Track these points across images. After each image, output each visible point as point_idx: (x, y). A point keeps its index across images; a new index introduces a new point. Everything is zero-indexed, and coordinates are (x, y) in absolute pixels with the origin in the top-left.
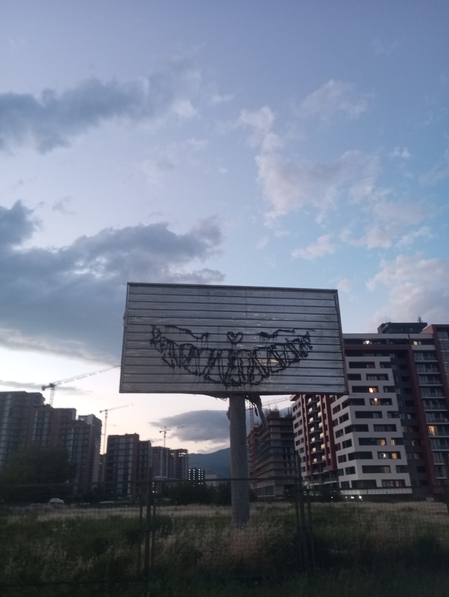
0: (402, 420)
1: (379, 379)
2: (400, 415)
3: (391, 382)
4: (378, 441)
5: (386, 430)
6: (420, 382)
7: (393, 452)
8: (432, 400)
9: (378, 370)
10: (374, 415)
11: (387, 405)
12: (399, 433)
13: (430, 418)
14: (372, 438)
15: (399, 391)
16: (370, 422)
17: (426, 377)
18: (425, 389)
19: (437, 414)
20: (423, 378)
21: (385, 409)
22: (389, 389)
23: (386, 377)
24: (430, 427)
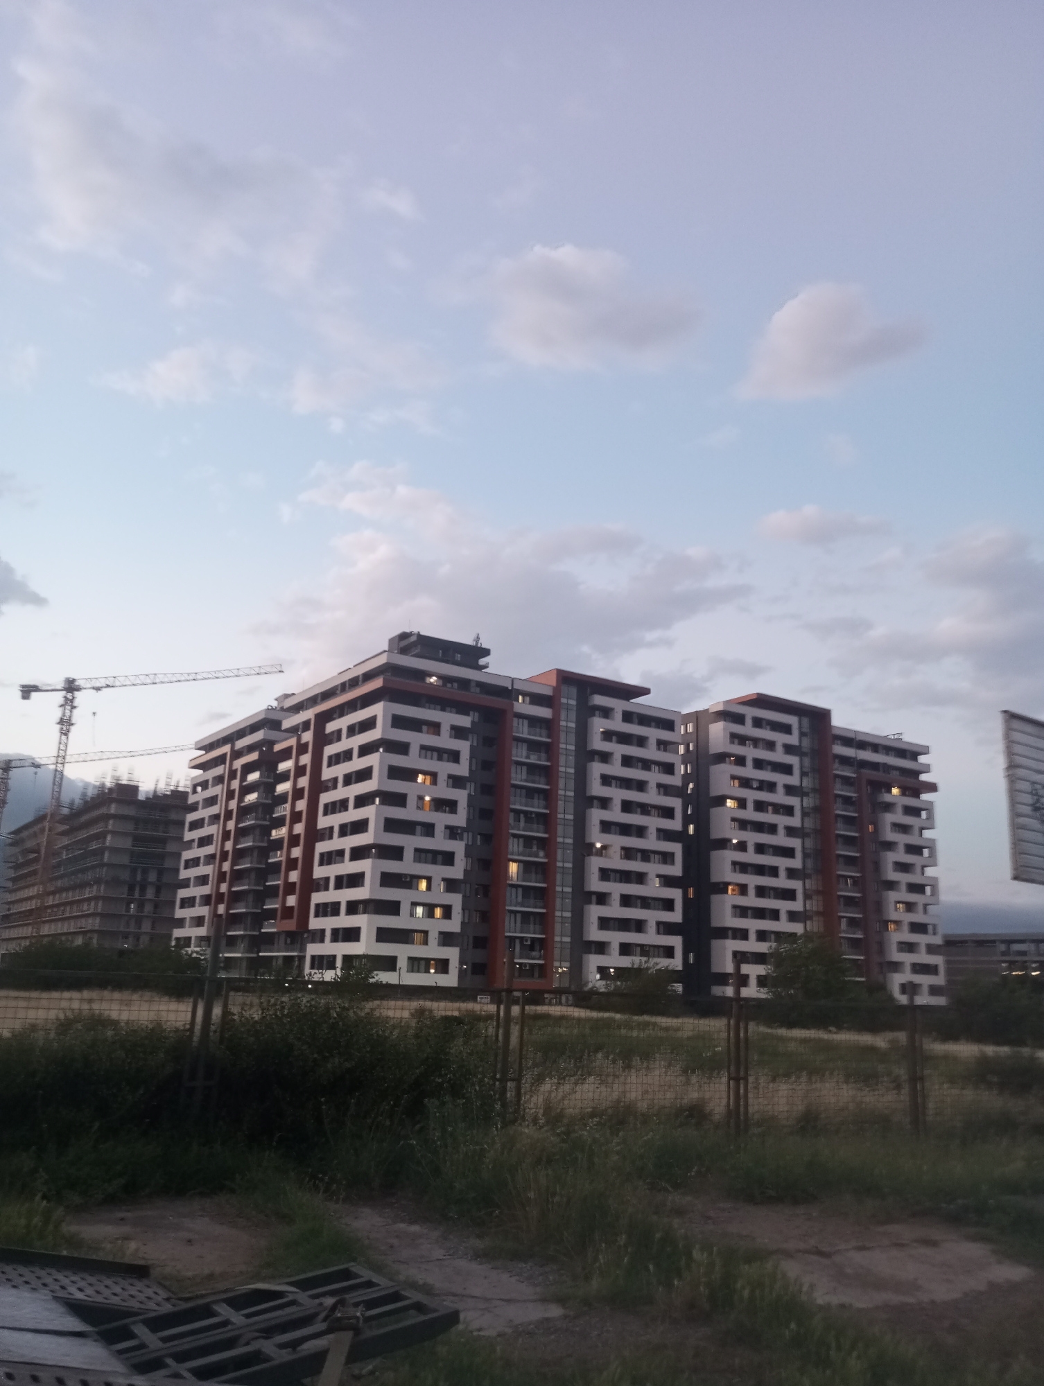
0: (467, 846)
1: (440, 759)
2: (465, 835)
3: (462, 769)
4: (415, 880)
5: (434, 862)
6: (513, 775)
7: (437, 906)
8: (525, 813)
9: (445, 741)
10: (418, 828)
11: (445, 812)
12: (457, 871)
13: (514, 846)
14: (406, 875)
15: (471, 788)
16: (410, 843)
17: (525, 768)
18: (518, 791)
19: (528, 841)
20: (519, 768)
21: (441, 820)
22: (456, 781)
23: (454, 756)
24: (511, 863)
